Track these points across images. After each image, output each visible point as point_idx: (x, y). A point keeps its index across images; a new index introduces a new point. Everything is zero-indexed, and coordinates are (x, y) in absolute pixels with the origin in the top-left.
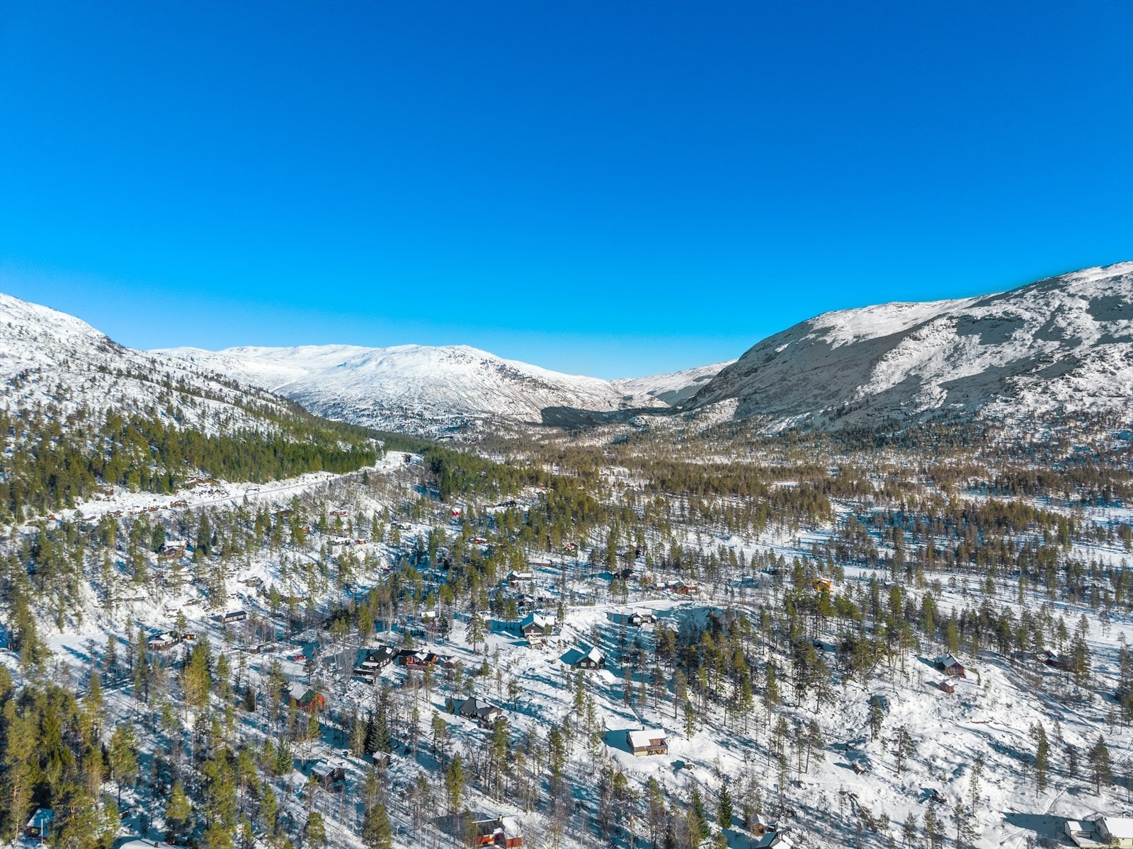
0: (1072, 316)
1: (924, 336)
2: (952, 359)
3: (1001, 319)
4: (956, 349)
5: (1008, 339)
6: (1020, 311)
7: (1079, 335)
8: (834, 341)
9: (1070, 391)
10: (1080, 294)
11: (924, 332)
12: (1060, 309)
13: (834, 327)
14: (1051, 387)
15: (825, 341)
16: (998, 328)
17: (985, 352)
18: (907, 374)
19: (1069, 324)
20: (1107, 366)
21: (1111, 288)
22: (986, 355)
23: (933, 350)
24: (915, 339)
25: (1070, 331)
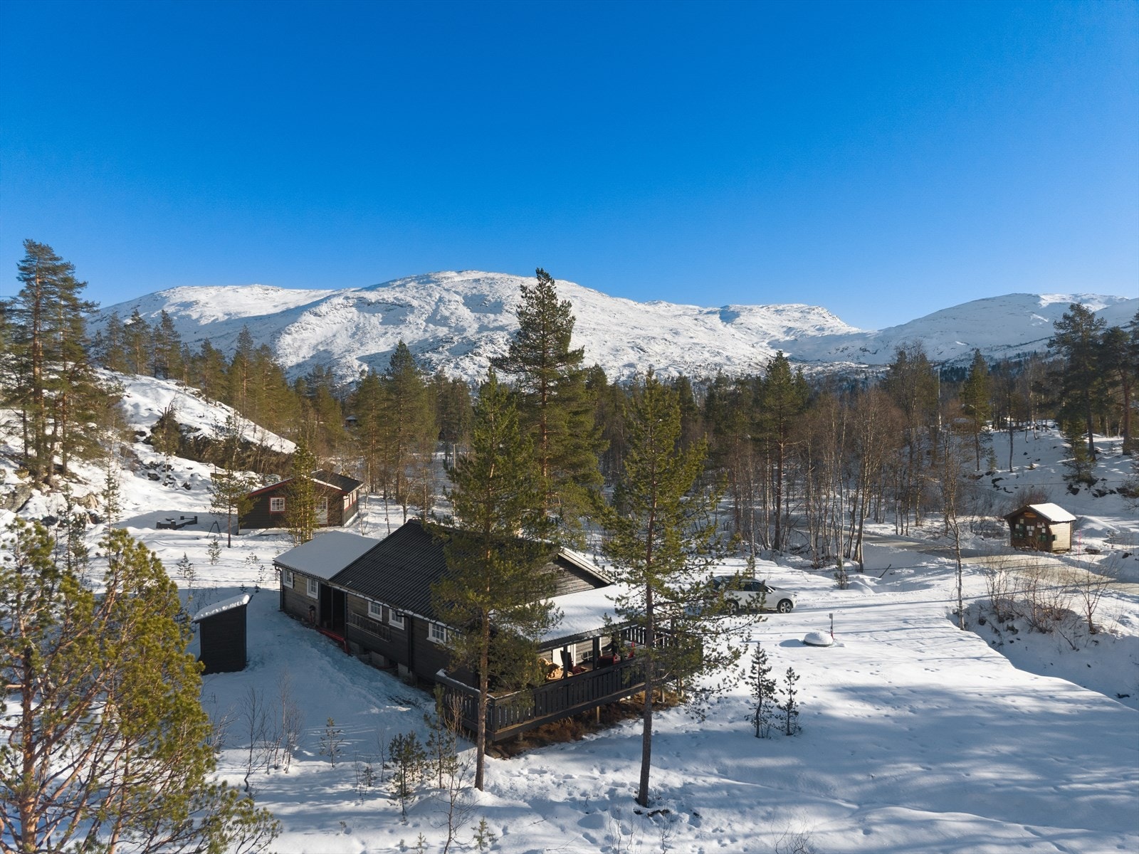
0: (453, 307)
1: (324, 313)
2: (357, 337)
3: (393, 304)
4: (357, 327)
5: (403, 322)
6: (409, 299)
7: (461, 323)
8: (201, 317)
9: (476, 367)
10: (453, 289)
11: (324, 308)
12: (441, 299)
13: (196, 303)
14: (460, 363)
15: (189, 316)
16: (391, 312)
17: (386, 333)
18: (315, 347)
19: (452, 314)
20: (496, 348)
21: (475, 288)
22: (389, 335)
23: (335, 327)
24: (316, 314)
25: (453, 320)
